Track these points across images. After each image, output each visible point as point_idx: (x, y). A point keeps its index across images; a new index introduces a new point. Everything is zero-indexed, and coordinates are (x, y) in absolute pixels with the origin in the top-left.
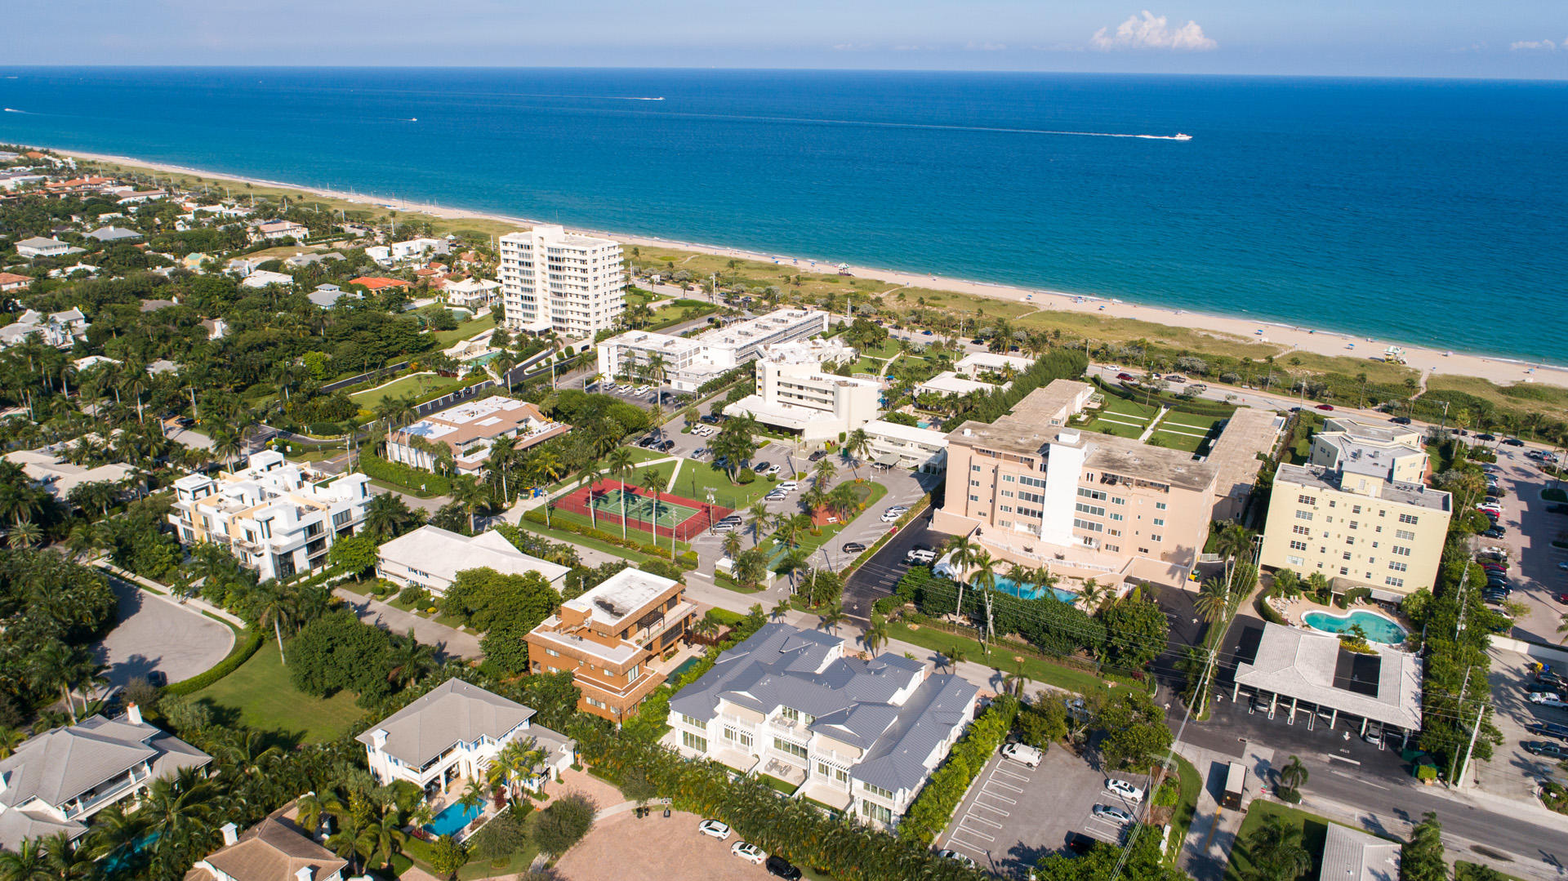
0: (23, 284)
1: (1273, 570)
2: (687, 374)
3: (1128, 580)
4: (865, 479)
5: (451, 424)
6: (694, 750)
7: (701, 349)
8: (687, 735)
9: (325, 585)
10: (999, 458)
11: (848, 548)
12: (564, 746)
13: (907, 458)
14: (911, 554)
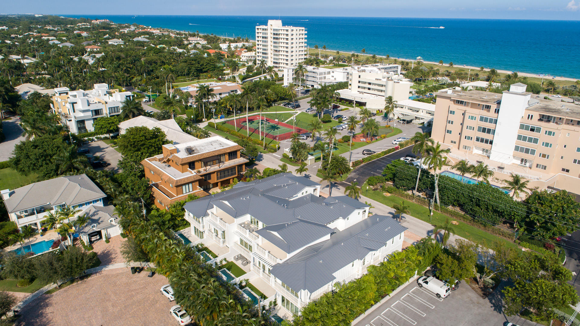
0: (98, 49)
2: (321, 82)
3: (550, 188)
6: (199, 239)
7: (331, 72)
8: (195, 227)
9: (94, 138)
10: (468, 106)
11: (365, 152)
12: (113, 219)
13: (419, 118)
14: (402, 159)
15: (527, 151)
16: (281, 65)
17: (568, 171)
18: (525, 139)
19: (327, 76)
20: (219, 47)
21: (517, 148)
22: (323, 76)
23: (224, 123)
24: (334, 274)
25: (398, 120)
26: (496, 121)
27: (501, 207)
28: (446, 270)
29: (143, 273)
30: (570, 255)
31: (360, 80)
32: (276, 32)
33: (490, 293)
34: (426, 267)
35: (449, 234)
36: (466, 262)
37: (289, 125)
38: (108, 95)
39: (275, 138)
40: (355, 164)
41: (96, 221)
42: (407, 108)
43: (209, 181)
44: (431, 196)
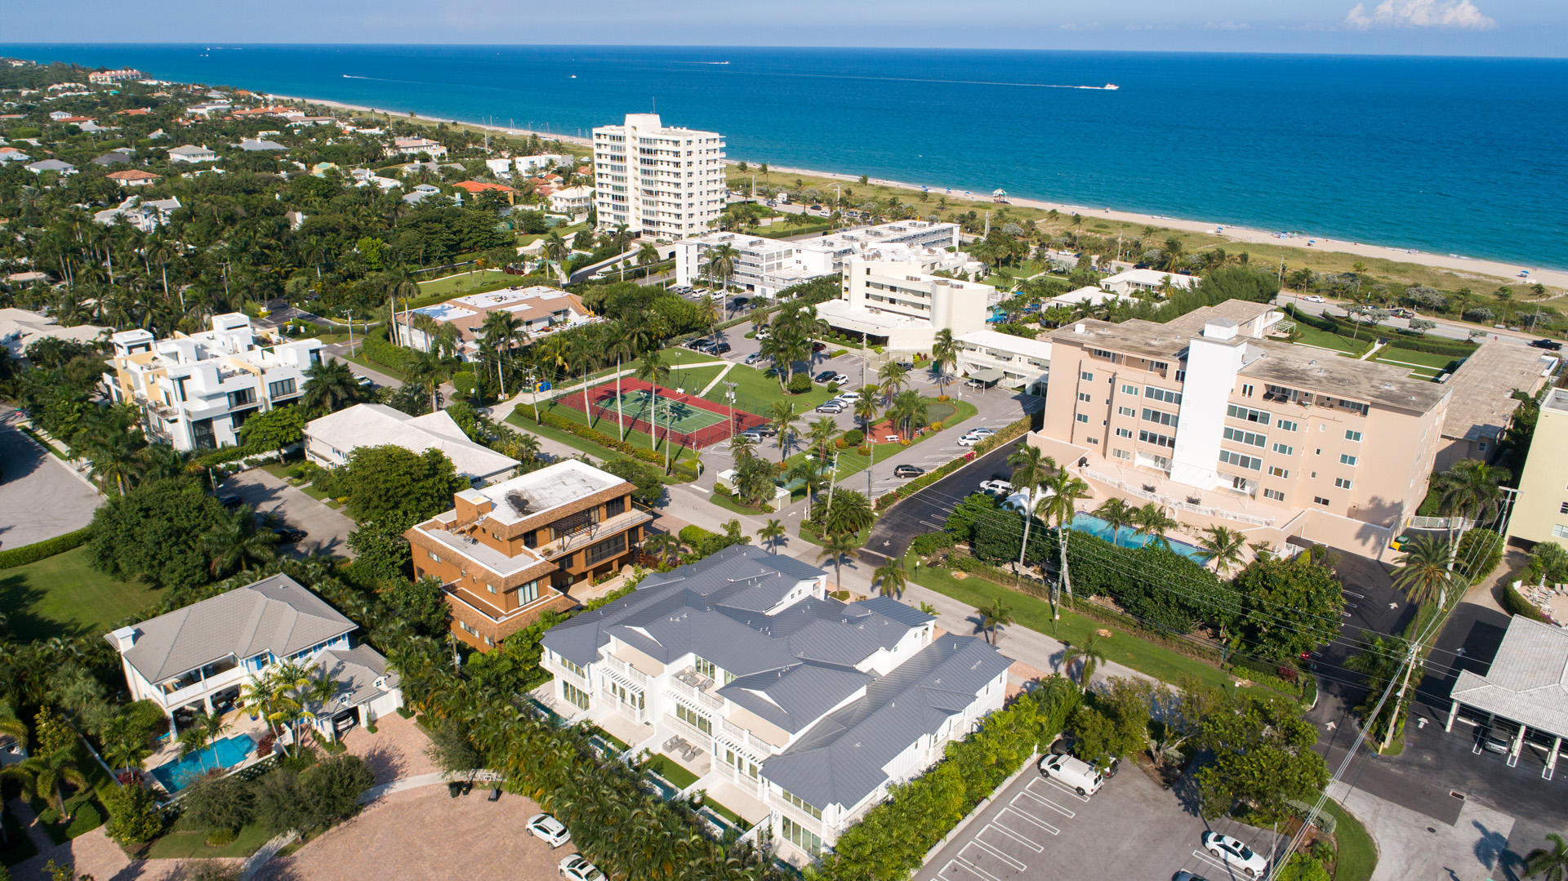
0: (150, 182)
1: (1527, 545)
2: (773, 279)
3: (1292, 540)
4: (952, 396)
5: (471, 308)
6: (576, 708)
7: (794, 251)
8: (566, 684)
9: (241, 463)
10: (1119, 362)
11: (900, 471)
12: (381, 679)
13: (1013, 376)
14: (984, 485)
15: (1245, 462)
16: (662, 228)
17: (1326, 502)
18: (1238, 436)
19: (786, 262)
20: (486, 169)
21: (1224, 456)
22: (776, 262)
23: (553, 403)
24: (884, 769)
25: (966, 380)
26: (1179, 400)
27: (1194, 598)
28: (1092, 741)
29: (475, 795)
30: (1326, 687)
31: (870, 279)
32: (646, 146)
33: (1177, 779)
34: (1052, 734)
35: (1094, 661)
36: (1129, 723)
37: (714, 402)
38: (258, 348)
39: (686, 441)
40: (883, 502)
41: (345, 687)
42: (984, 350)
43: (569, 570)
44: (1054, 575)
